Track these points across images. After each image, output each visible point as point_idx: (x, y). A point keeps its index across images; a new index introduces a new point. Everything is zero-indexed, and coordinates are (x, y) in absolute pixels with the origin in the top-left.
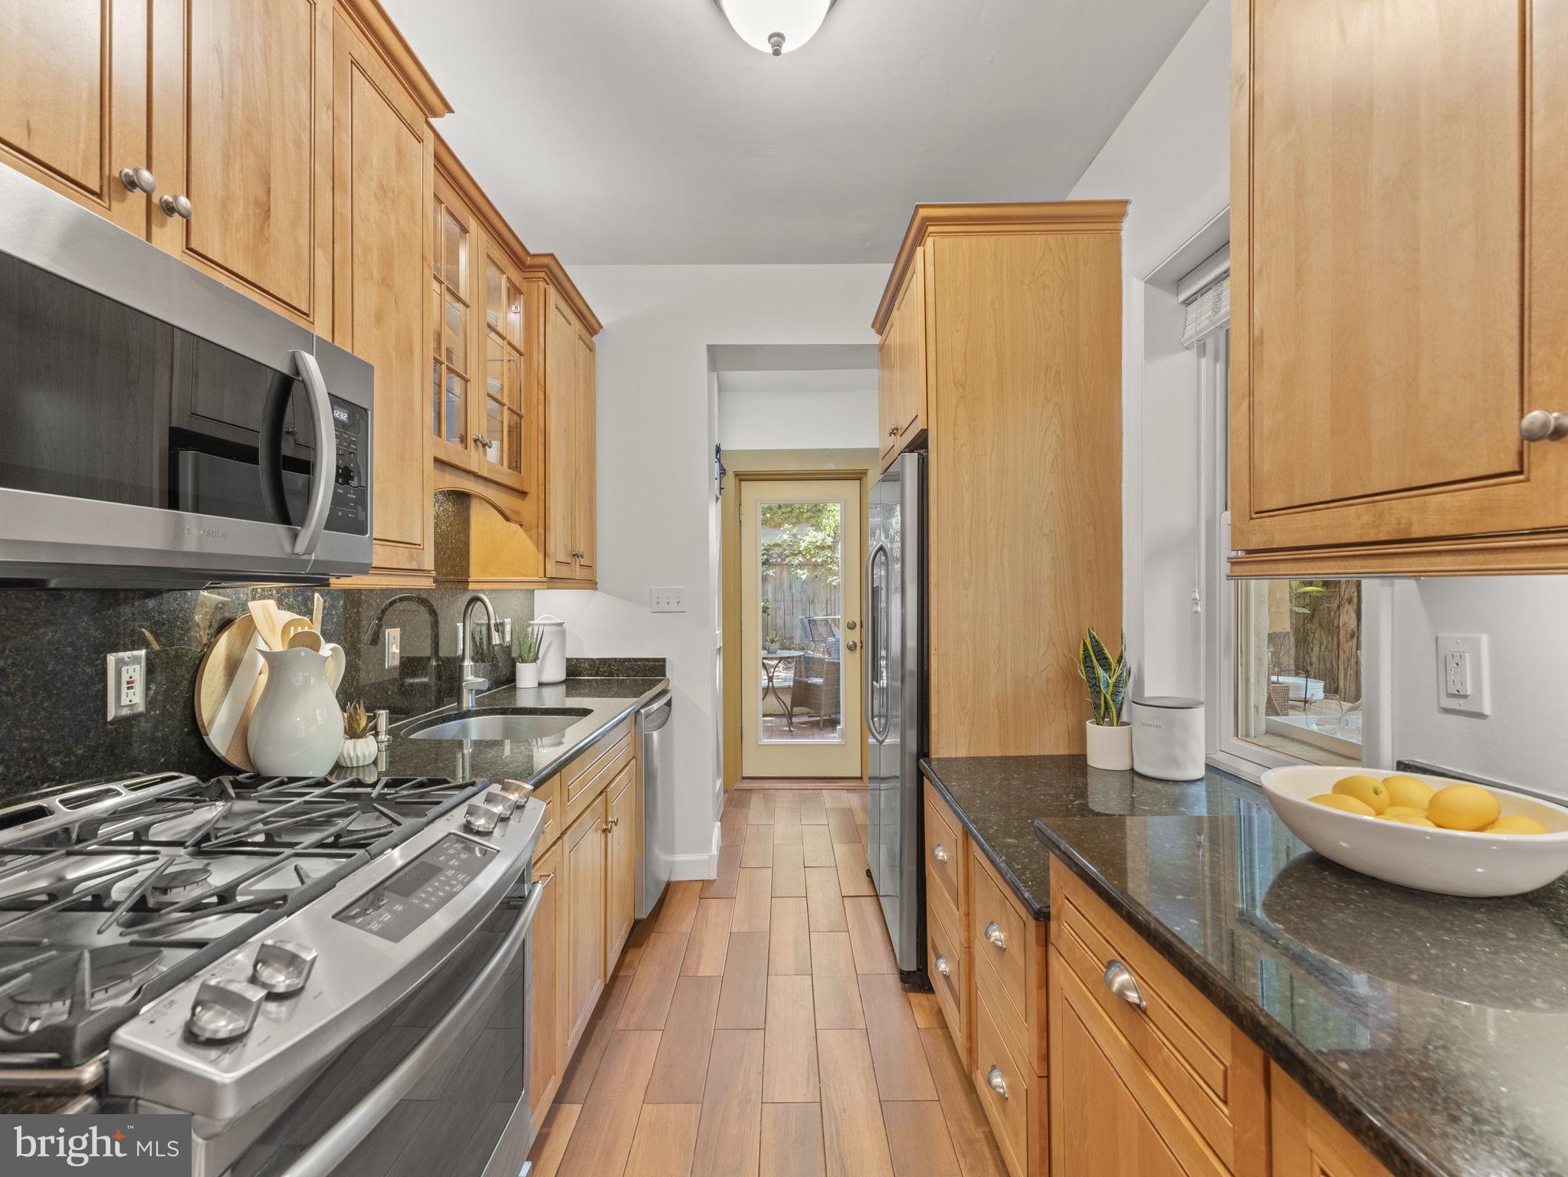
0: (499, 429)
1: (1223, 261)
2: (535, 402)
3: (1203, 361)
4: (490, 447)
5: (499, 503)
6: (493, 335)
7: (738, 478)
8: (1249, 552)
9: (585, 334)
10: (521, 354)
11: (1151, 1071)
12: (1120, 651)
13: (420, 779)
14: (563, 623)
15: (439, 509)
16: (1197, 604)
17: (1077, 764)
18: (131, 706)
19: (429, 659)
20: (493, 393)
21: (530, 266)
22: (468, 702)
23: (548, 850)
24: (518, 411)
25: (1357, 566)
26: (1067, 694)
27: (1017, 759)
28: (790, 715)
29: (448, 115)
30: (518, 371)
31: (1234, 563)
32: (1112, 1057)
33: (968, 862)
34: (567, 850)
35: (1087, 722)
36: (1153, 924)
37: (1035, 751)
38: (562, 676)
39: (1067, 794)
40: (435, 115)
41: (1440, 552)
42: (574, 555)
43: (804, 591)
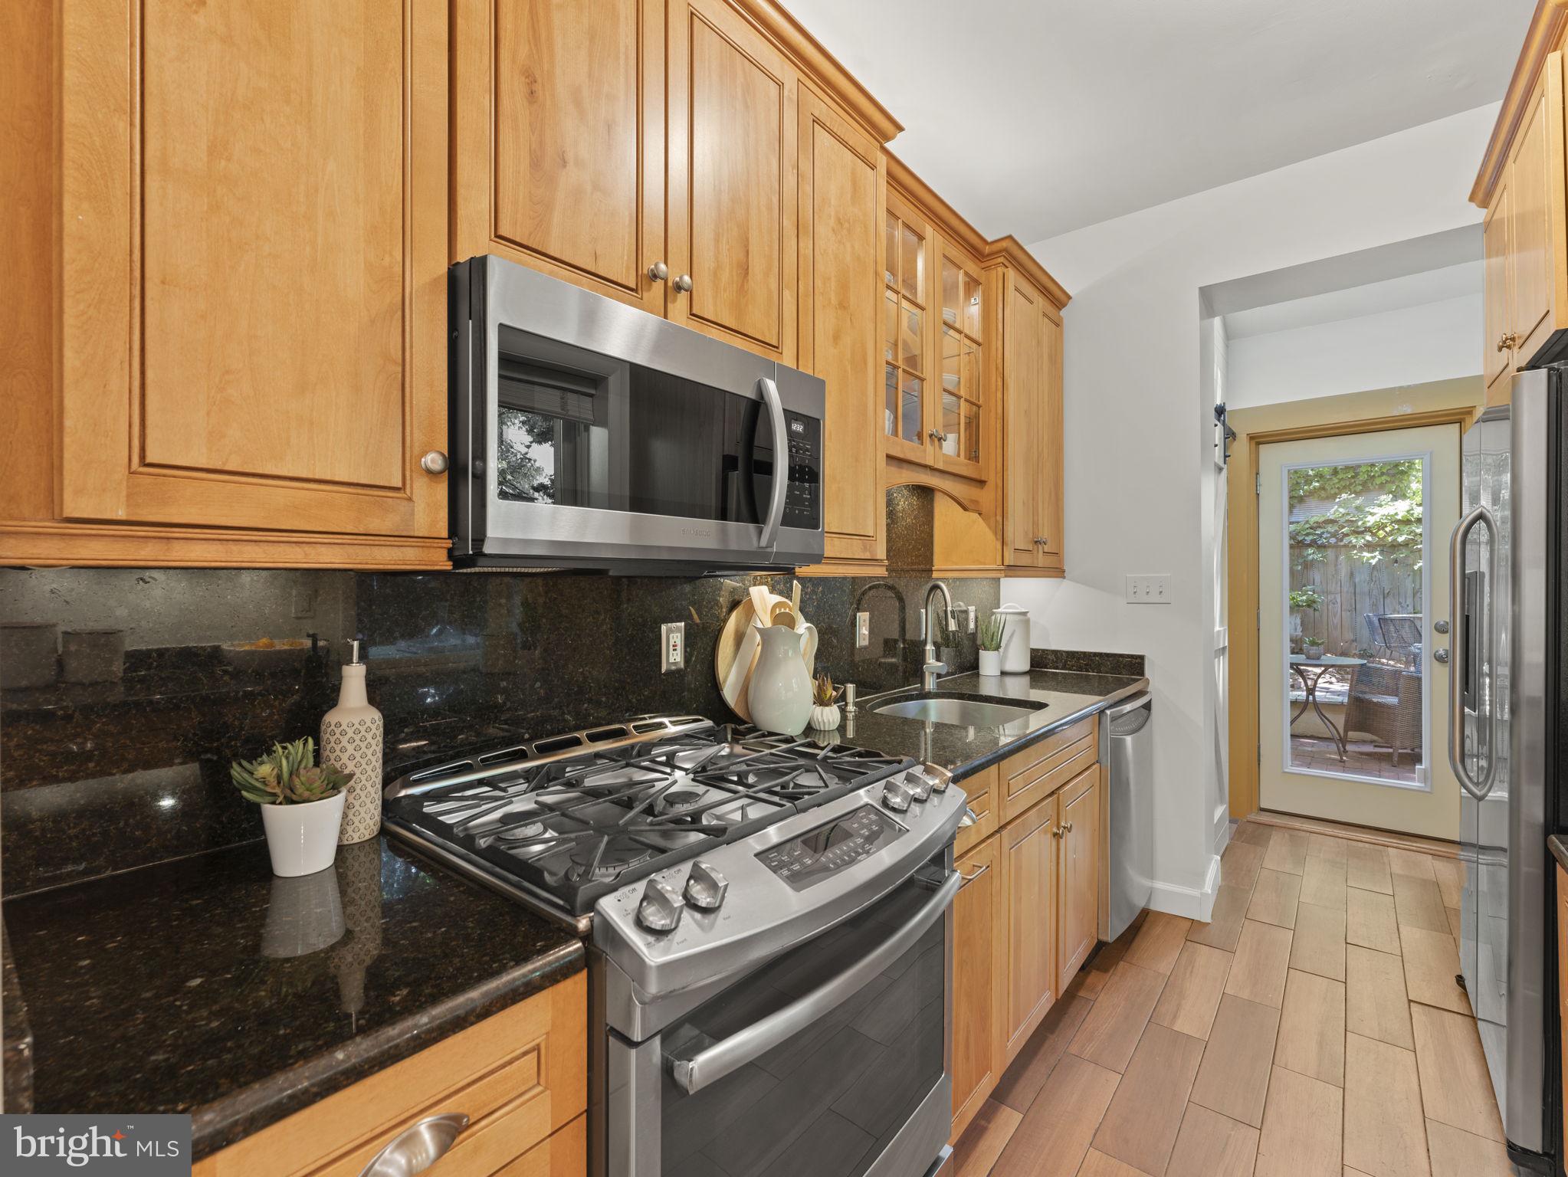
0: (956, 421)
2: (994, 389)
4: (945, 441)
5: (955, 493)
6: (952, 332)
7: (1253, 443)
9: (1050, 309)
10: (979, 344)
13: (859, 749)
14: (1028, 612)
15: (904, 503)
18: (675, 664)
19: (896, 641)
20: (950, 388)
21: (989, 255)
22: (930, 684)
23: (983, 841)
24: (977, 402)
28: (1343, 741)
29: (900, 135)
30: (977, 362)
34: (1006, 847)
38: (1026, 667)
40: (888, 139)
42: (1036, 542)
43: (1374, 580)
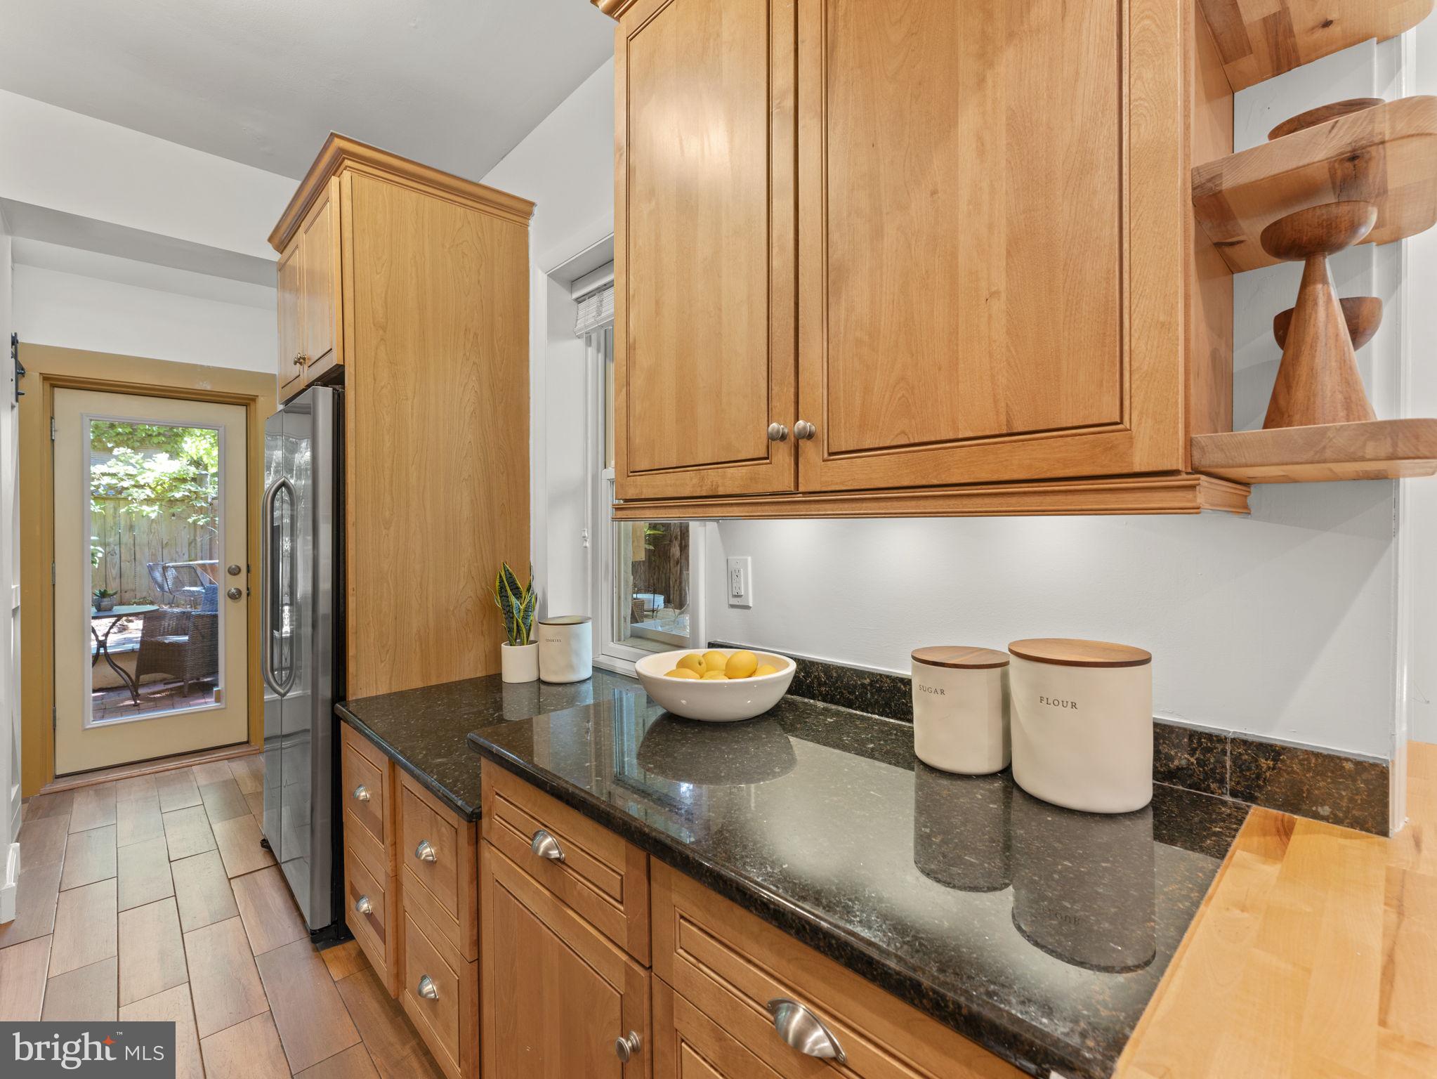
1: (607, 275)
3: (590, 349)
7: (46, 383)
8: (626, 501)
11: (569, 907)
12: (528, 582)
16: (586, 541)
17: (493, 682)
25: (690, 512)
26: (485, 622)
27: (438, 687)
28: (136, 686)
31: (618, 509)
32: (537, 911)
33: (394, 793)
35: (502, 645)
36: (571, 789)
37: (455, 678)
39: (487, 710)
41: (732, 504)
43: (153, 531)
